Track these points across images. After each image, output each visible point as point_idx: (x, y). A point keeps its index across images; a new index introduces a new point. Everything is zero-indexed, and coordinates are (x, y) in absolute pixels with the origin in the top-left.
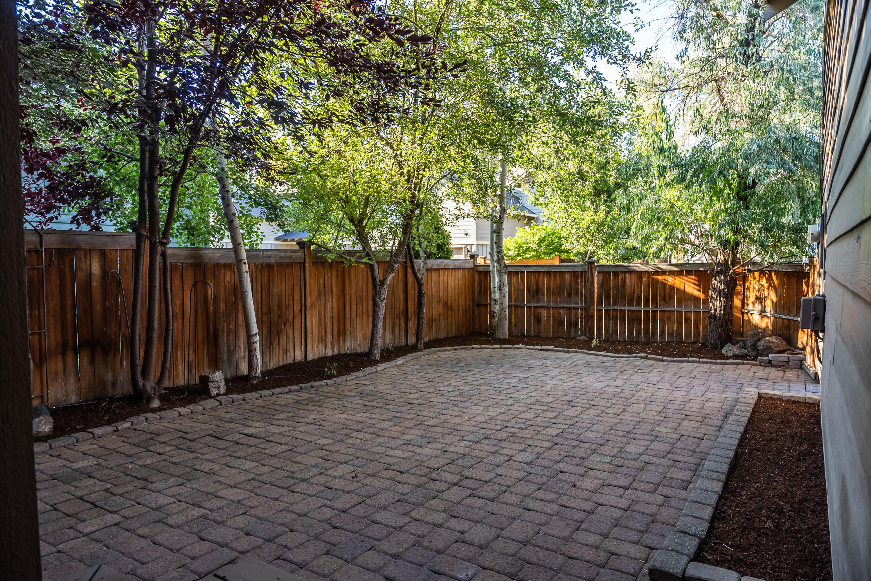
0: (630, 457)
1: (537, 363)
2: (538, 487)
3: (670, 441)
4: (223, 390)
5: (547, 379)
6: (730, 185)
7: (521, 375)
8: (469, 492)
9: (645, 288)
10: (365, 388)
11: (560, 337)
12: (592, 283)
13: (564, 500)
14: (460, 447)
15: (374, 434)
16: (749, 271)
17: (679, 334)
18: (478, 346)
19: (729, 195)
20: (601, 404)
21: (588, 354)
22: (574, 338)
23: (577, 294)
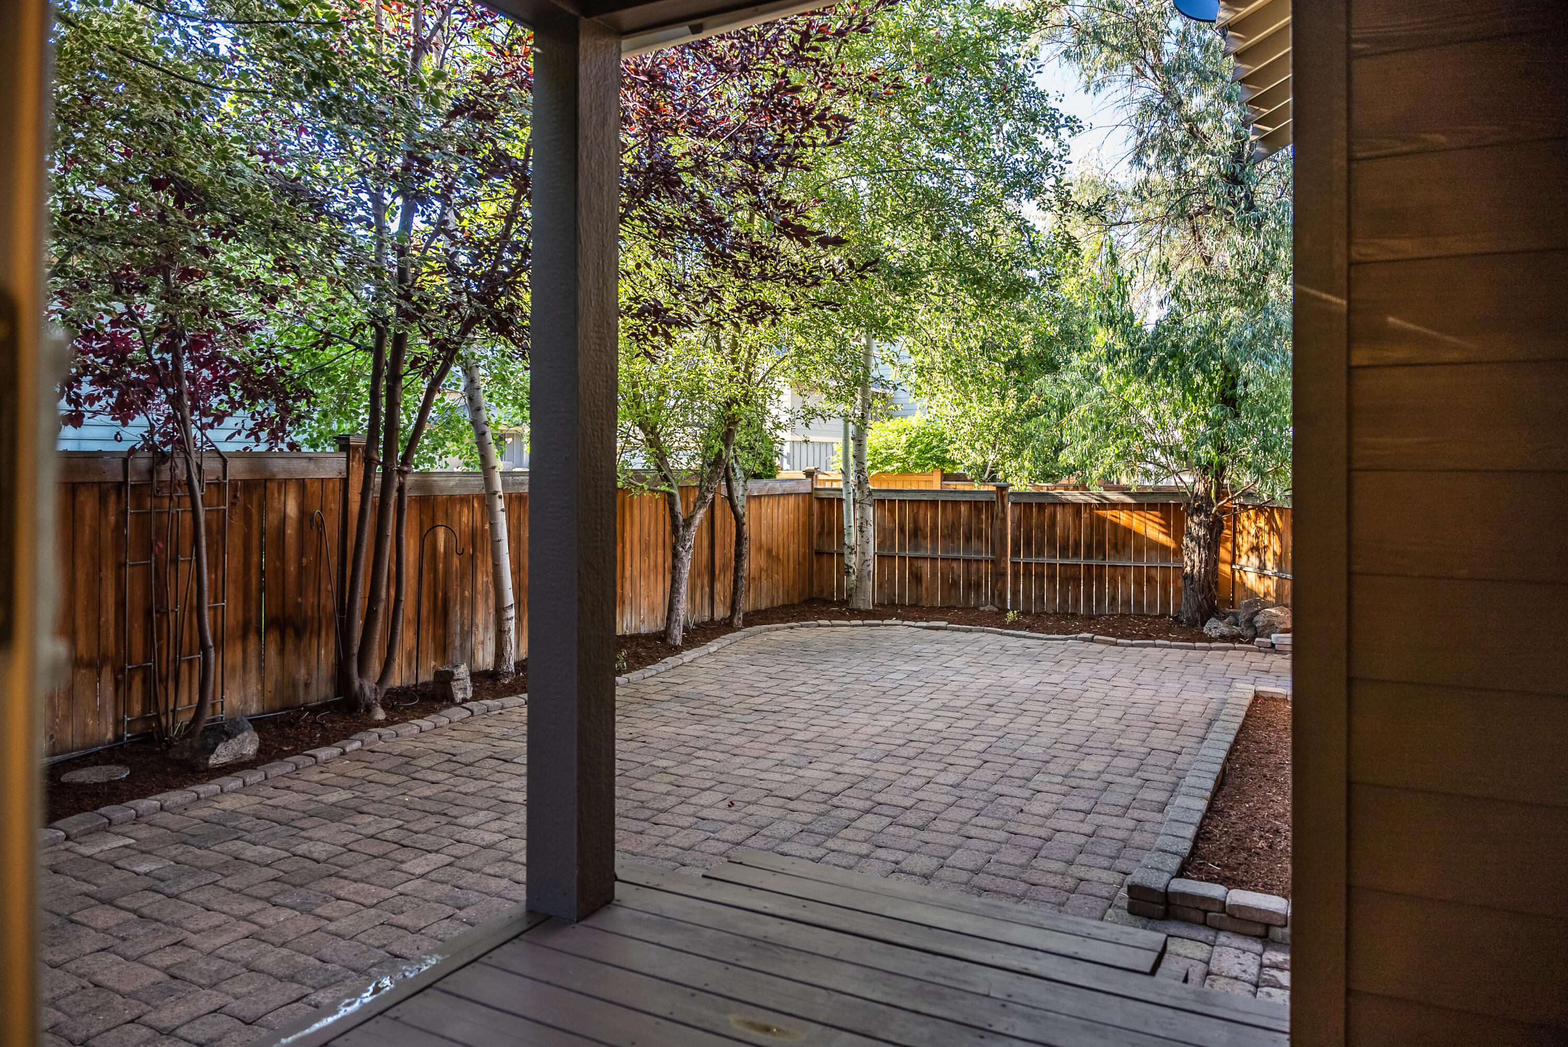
0: (1086, 776)
1: (929, 649)
2: (975, 813)
3: (1137, 755)
4: (469, 694)
5: (949, 673)
6: (1211, 380)
7: (907, 667)
8: (889, 820)
9: (1086, 529)
10: (677, 688)
11: (955, 608)
12: (1004, 520)
13: (1013, 827)
14: (857, 768)
15: (727, 752)
16: (1241, 505)
17: (1139, 603)
18: (827, 622)
19: (1210, 394)
20: (1036, 708)
21: (1001, 634)
22: (976, 608)
23: (979, 537)
